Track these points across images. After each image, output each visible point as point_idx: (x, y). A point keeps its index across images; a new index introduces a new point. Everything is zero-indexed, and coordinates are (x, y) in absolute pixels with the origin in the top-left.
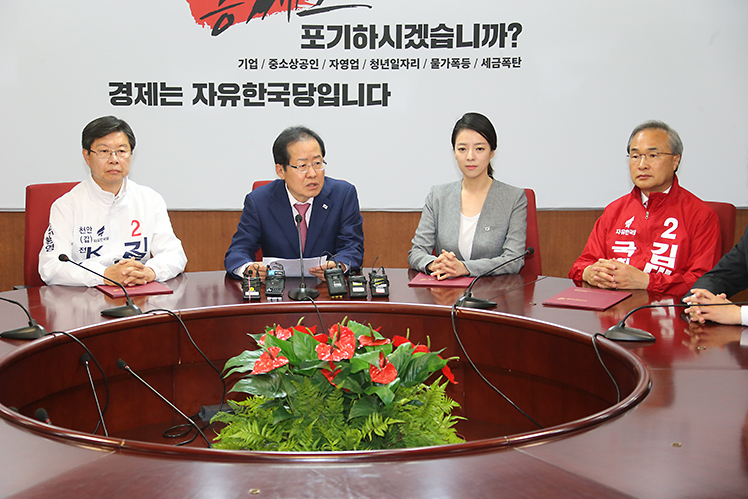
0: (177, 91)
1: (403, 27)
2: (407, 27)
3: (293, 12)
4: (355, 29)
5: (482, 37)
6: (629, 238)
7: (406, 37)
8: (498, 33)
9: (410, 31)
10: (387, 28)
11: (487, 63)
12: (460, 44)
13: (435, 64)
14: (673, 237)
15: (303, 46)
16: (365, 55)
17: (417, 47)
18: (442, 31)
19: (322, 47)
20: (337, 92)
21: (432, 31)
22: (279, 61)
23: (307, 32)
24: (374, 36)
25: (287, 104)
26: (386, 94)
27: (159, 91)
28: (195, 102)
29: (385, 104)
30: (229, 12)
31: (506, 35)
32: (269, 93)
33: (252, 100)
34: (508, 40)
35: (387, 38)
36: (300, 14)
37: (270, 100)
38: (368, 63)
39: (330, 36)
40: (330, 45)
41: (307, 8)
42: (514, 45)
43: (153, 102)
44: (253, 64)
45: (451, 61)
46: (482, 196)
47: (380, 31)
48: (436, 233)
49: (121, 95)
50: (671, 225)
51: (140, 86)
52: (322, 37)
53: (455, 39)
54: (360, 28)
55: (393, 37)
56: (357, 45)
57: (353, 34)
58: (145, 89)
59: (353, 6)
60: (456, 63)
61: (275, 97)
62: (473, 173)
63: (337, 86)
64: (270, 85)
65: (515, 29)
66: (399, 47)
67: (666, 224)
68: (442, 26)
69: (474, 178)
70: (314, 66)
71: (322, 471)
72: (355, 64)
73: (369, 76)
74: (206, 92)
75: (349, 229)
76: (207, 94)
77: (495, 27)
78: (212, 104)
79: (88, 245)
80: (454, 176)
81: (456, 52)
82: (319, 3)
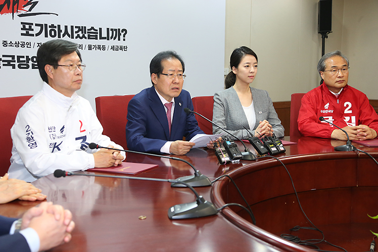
1: (74, 27)
2: (76, 27)
3: (15, 14)
4: (50, 27)
5: (110, 35)
6: (329, 115)
7: (76, 32)
8: (118, 33)
9: (78, 29)
10: (66, 27)
11: (113, 48)
12: (101, 38)
13: (90, 48)
14: (350, 112)
15: (22, 34)
17: (81, 38)
18: (92, 31)
19: (33, 35)
21: (88, 30)
22: (9, 42)
23: (24, 26)
24: (60, 31)
25: (14, 67)
31: (121, 34)
32: (3, 61)
34: (122, 37)
35: (66, 32)
36: (20, 16)
37: (4, 65)
39: (37, 29)
40: (37, 35)
41: (23, 12)
42: (124, 40)
45: (97, 46)
47: (63, 29)
50: (348, 106)
52: (33, 30)
53: (98, 35)
54: (52, 26)
55: (70, 32)
56: (51, 35)
57: (49, 29)
59: (49, 14)
60: (99, 48)
61: (6, 63)
62: (251, 81)
64: (3, 56)
65: (124, 32)
66: (73, 38)
67: (345, 106)
68: (92, 28)
70: (29, 46)
77: (116, 30)
79: (54, 141)
81: (99, 42)
82: (30, 10)
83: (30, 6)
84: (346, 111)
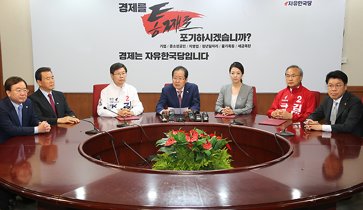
0: (141, 55)
2: (214, 34)
3: (178, 30)
4: (197, 35)
5: (238, 38)
6: (286, 102)
7: (214, 38)
8: (243, 37)
9: (215, 36)
10: (208, 35)
11: (240, 46)
12: (231, 40)
13: (223, 46)
14: (300, 102)
15: (181, 41)
16: (201, 43)
17: (217, 41)
18: (225, 36)
19: (187, 41)
20: (191, 55)
21: (222, 36)
22: (173, 45)
23: (182, 36)
24: (203, 37)
25: (175, 59)
26: (207, 56)
27: (135, 55)
28: (146, 58)
29: (207, 59)
30: (157, 30)
31: (246, 37)
32: (170, 56)
33: (164, 58)
34: (247, 39)
35: (208, 38)
36: (180, 30)
37: (170, 58)
38: (202, 46)
39: (189, 37)
40: (189, 40)
41: (182, 28)
42: (249, 40)
43: (133, 58)
44: (165, 46)
45: (228, 45)
46: (239, 89)
47: (205, 36)
48: (224, 100)
49: (123, 56)
50: (299, 98)
51: (129, 53)
52: (187, 38)
53: (229, 38)
54: (199, 35)
55: (210, 38)
56: (198, 40)
57: (197, 37)
58: (130, 54)
59: (197, 28)
60: (230, 46)
62: (236, 81)
63: (191, 53)
64: (170, 53)
65: (249, 35)
66: (212, 41)
67: (298, 98)
68: (225, 34)
69: (236, 83)
70: (184, 47)
71: (188, 177)
72: (197, 46)
73: (202, 50)
74: (150, 55)
75: (195, 99)
76: (150, 56)
77: (242, 34)
78: (152, 59)
79: (112, 104)
80: (230, 82)
81: (230, 43)
82: (186, 27)
83: (186, 25)
84: (298, 101)
